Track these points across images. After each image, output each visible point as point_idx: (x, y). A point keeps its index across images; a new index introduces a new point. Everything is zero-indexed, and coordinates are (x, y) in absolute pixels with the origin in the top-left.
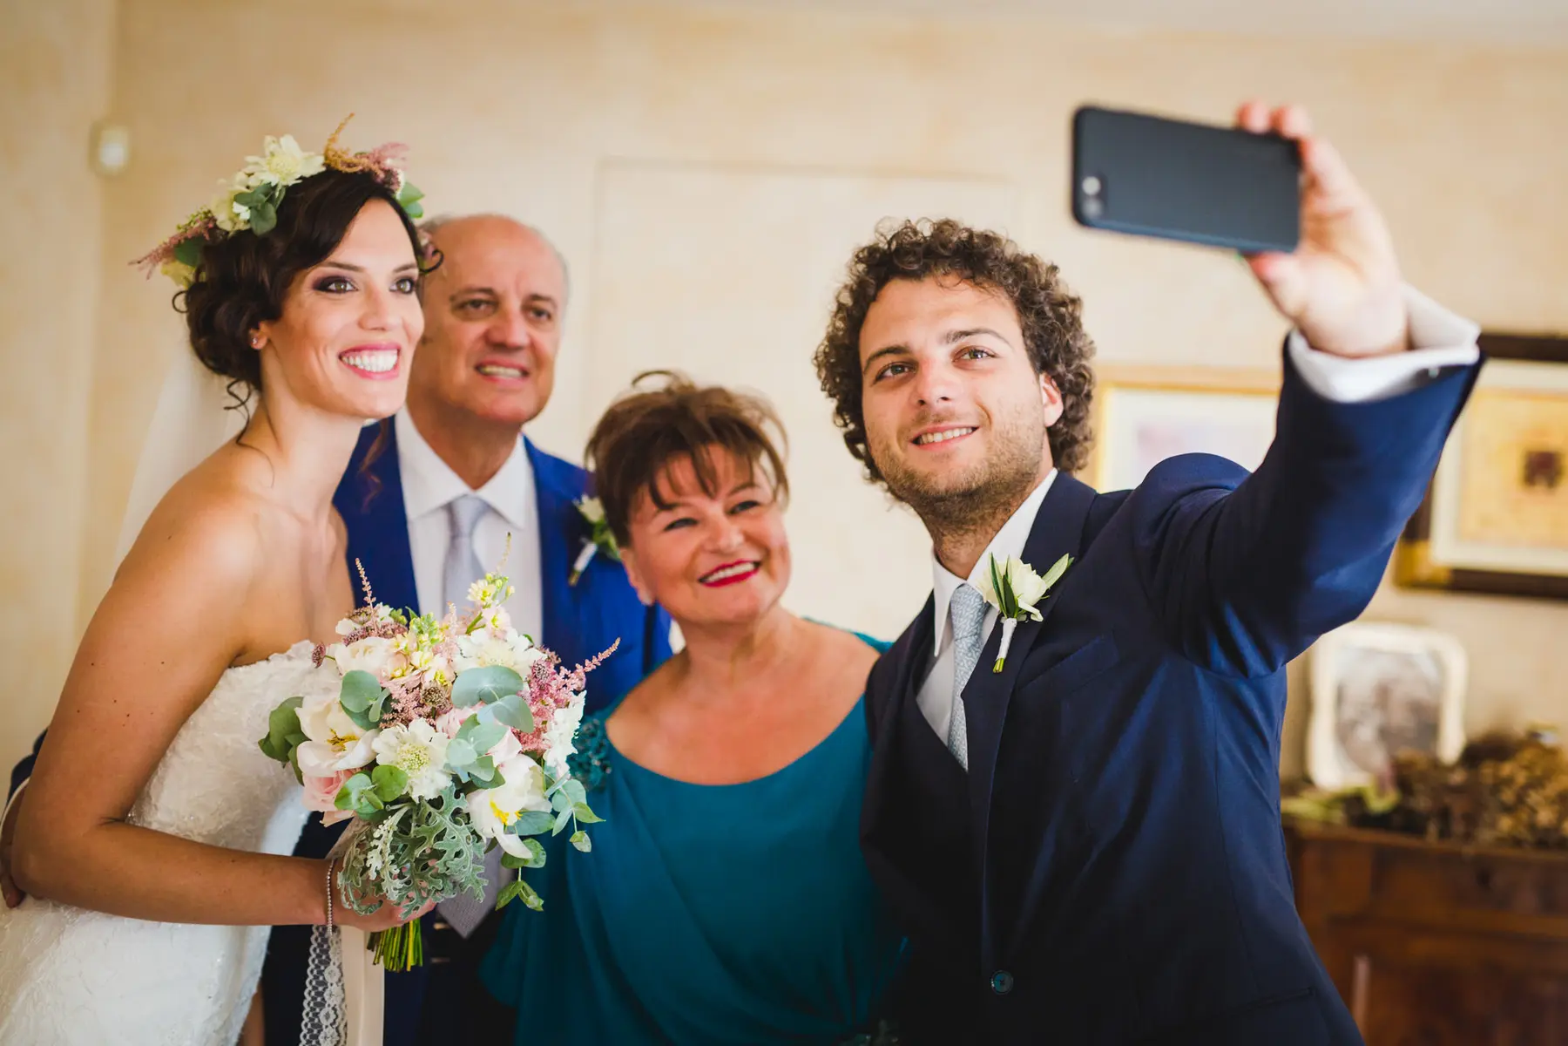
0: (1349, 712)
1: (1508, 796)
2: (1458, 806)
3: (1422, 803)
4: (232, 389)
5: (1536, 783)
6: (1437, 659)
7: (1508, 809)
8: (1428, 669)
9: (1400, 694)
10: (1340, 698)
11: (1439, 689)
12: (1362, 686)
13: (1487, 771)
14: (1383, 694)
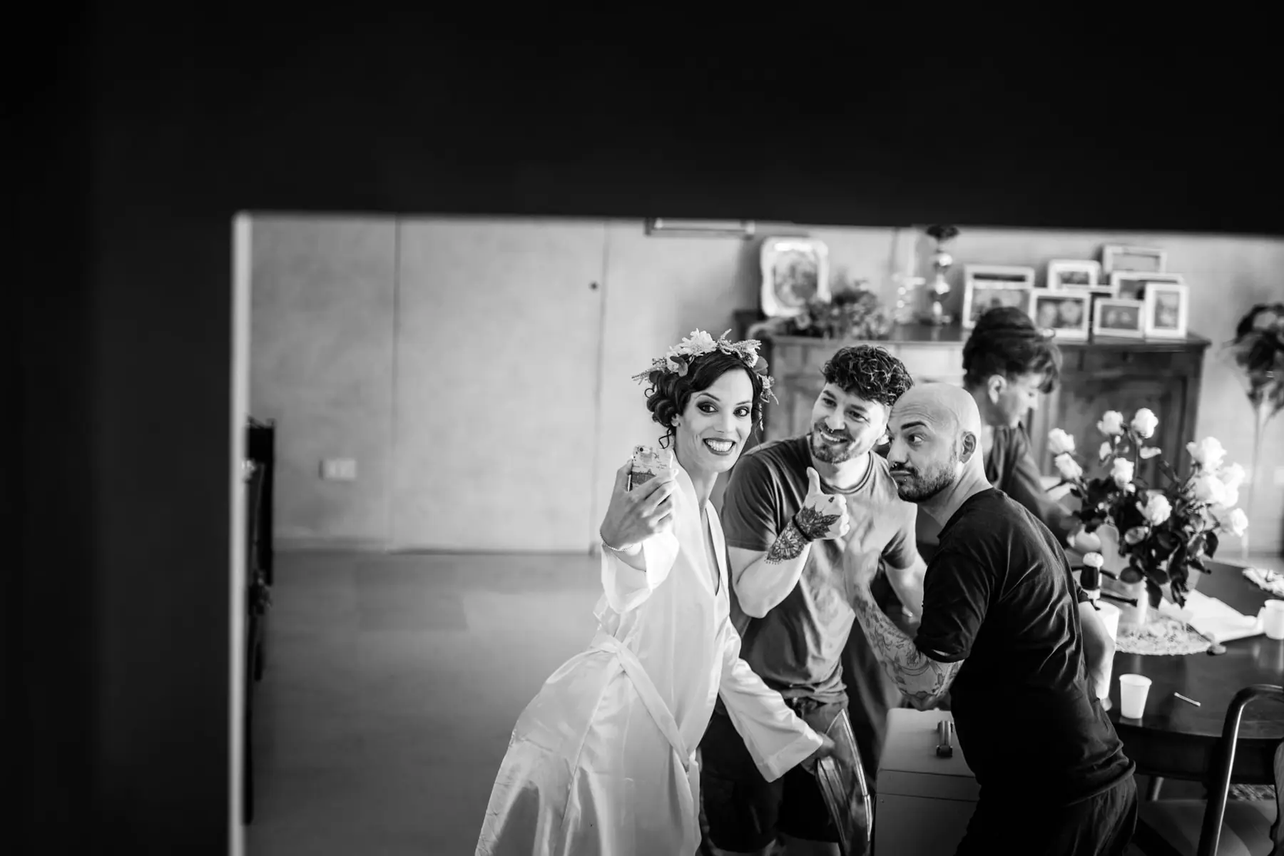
0: (779, 280)
1: (857, 318)
2: (836, 324)
3: (821, 324)
4: (661, 440)
5: (868, 312)
6: (815, 253)
7: (857, 324)
8: (812, 258)
9: (800, 269)
10: (774, 272)
11: (816, 267)
12: (783, 268)
13: (848, 308)
14: (793, 270)
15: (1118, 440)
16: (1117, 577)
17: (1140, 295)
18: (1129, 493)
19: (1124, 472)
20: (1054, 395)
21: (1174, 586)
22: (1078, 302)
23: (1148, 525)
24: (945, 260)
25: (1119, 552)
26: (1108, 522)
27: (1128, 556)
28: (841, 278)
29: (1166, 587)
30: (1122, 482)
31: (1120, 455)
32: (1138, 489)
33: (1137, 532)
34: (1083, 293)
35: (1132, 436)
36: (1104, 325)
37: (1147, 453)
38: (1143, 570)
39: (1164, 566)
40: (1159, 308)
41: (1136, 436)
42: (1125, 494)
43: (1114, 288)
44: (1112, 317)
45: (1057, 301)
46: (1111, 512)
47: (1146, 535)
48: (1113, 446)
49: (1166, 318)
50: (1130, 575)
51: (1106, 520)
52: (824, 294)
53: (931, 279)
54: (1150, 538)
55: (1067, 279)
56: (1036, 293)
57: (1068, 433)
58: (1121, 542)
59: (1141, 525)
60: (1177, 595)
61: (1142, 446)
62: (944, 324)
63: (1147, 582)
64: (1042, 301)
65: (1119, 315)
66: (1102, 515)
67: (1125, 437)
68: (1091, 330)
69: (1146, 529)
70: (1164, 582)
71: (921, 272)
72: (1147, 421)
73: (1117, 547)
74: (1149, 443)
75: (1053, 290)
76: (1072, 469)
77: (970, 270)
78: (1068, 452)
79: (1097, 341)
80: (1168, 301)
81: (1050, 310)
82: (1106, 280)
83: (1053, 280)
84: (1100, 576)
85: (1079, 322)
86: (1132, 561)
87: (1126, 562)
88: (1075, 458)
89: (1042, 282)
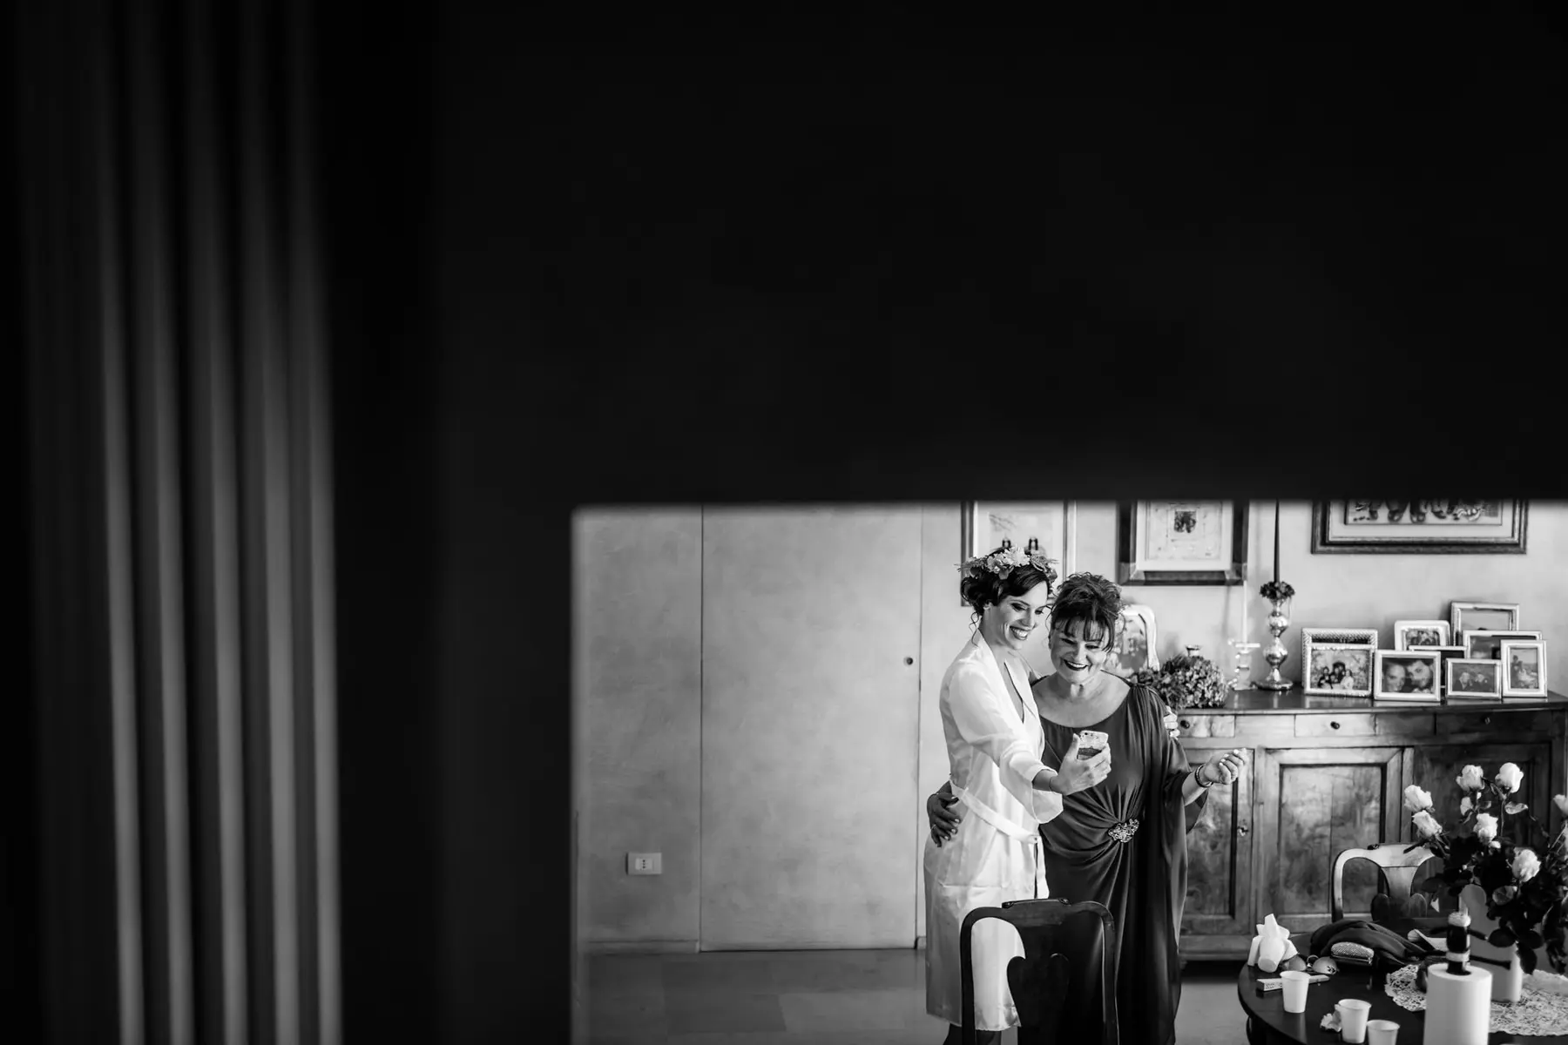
6: (1142, 619)
8: (1139, 625)
9: (1127, 636)
11: (1144, 634)
15: (1479, 795)
16: (1487, 938)
17: (1495, 653)
18: (1495, 850)
19: (1488, 826)
20: (1409, 753)
21: (1550, 950)
22: (1428, 662)
23: (1517, 884)
24: (1281, 622)
25: (1488, 915)
26: (1474, 883)
27: (1498, 919)
28: (1171, 645)
29: (1541, 952)
30: (1486, 839)
31: (1482, 811)
32: (1503, 846)
33: (1505, 891)
34: (1433, 652)
35: (1495, 790)
36: (1457, 687)
37: (1512, 810)
38: (1514, 933)
39: (1538, 928)
40: (1516, 666)
41: (1499, 790)
42: (1490, 853)
43: (1467, 646)
44: (1465, 677)
45: (1405, 662)
46: (1476, 872)
47: (1515, 894)
48: (1473, 801)
49: (1524, 677)
50: (1499, 939)
51: (1472, 880)
52: (1154, 663)
53: (1267, 643)
54: (1521, 897)
55: (1414, 641)
56: (1381, 654)
57: (1424, 789)
58: (1490, 902)
59: (1510, 884)
60: (1555, 960)
61: (1507, 801)
62: (1284, 690)
63: (1518, 945)
64: (1388, 663)
65: (1473, 675)
66: (1467, 875)
67: (1487, 791)
68: (1443, 692)
69: (1515, 888)
70: (1539, 945)
71: (1256, 636)
72: (1512, 775)
73: (1486, 910)
74: (1513, 799)
75: (1400, 651)
76: (1431, 827)
77: (1309, 632)
78: (1425, 809)
79: (1450, 703)
80: (1526, 659)
81: (1398, 671)
82: (1457, 638)
83: (1399, 641)
84: (1468, 938)
85: (1429, 685)
86: (1502, 923)
87: (1495, 925)
88: (1433, 815)
89: (1388, 642)
